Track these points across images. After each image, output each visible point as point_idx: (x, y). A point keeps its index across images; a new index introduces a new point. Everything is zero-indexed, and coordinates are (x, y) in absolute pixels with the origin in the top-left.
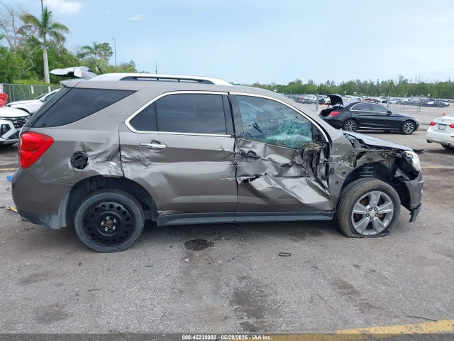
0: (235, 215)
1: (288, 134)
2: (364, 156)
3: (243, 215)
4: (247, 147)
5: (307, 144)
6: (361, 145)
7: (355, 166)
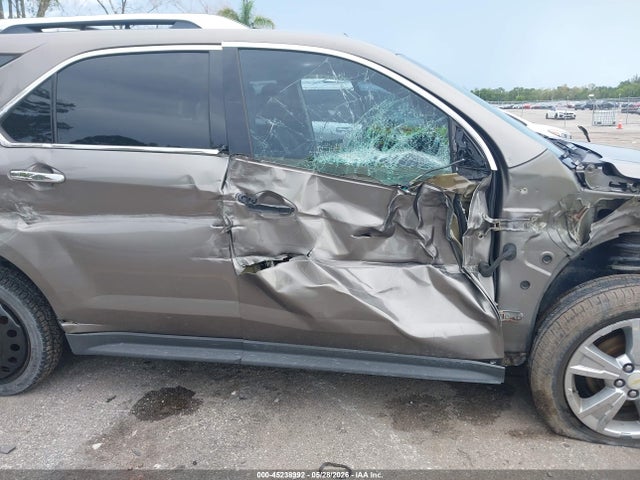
0: (242, 347)
1: (380, 147)
2: (616, 214)
3: (260, 349)
4: (257, 182)
5: (434, 175)
6: (609, 179)
7: (585, 239)
